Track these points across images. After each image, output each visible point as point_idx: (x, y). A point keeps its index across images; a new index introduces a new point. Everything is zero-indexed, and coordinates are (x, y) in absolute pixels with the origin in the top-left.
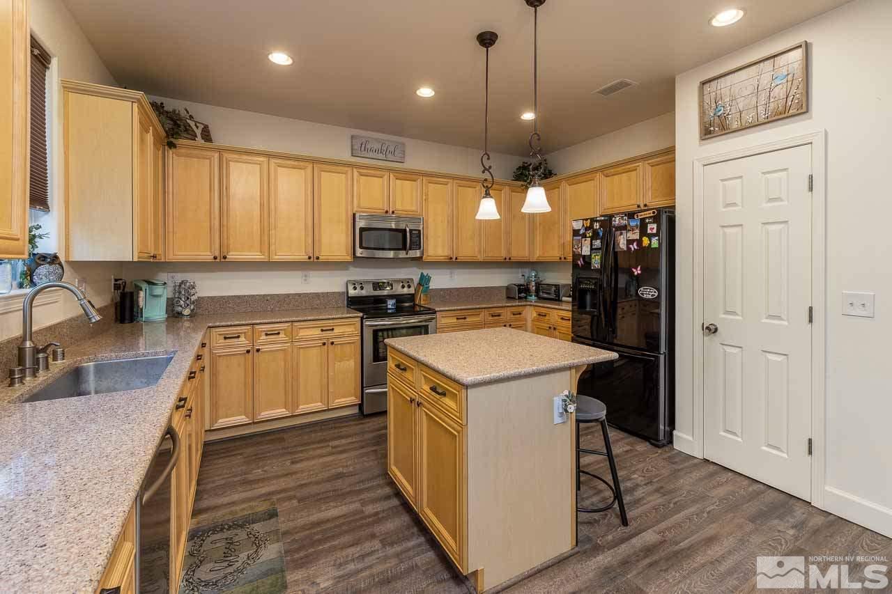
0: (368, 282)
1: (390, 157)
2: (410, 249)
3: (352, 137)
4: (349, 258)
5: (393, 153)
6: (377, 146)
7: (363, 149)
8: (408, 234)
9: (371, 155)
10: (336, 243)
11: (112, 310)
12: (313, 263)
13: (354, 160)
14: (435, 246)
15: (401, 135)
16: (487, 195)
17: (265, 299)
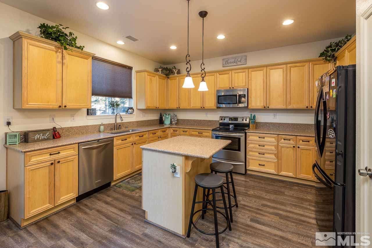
0: (227, 117)
1: (239, 63)
2: (239, 104)
3: (223, 59)
4: (215, 108)
5: (240, 61)
6: (233, 60)
7: (227, 63)
8: (238, 97)
9: (230, 65)
10: (211, 102)
11: (159, 121)
12: (203, 109)
13: (224, 68)
14: (256, 101)
15: (245, 52)
16: (203, 80)
17: (188, 121)
